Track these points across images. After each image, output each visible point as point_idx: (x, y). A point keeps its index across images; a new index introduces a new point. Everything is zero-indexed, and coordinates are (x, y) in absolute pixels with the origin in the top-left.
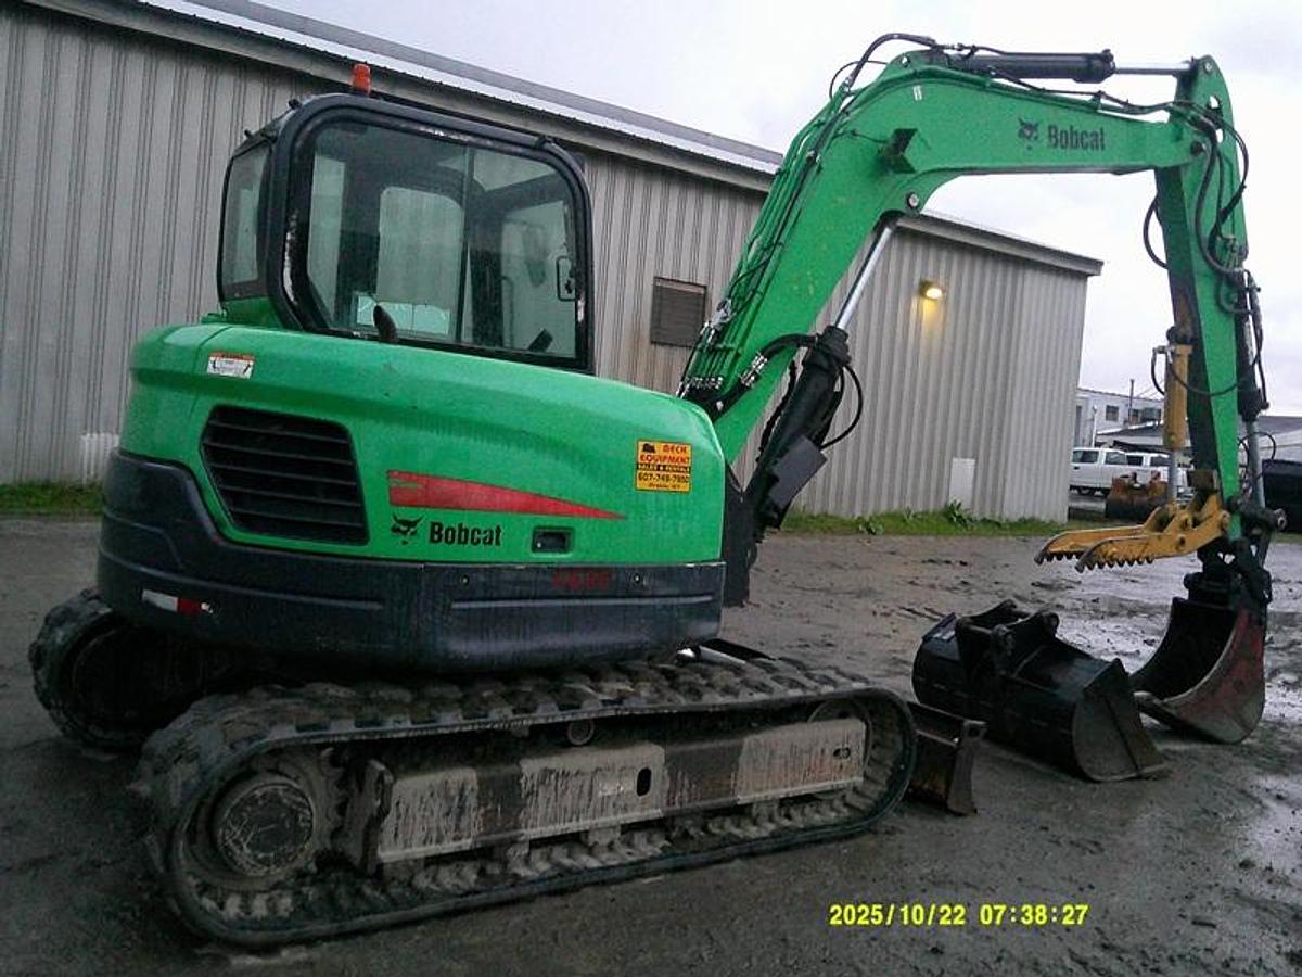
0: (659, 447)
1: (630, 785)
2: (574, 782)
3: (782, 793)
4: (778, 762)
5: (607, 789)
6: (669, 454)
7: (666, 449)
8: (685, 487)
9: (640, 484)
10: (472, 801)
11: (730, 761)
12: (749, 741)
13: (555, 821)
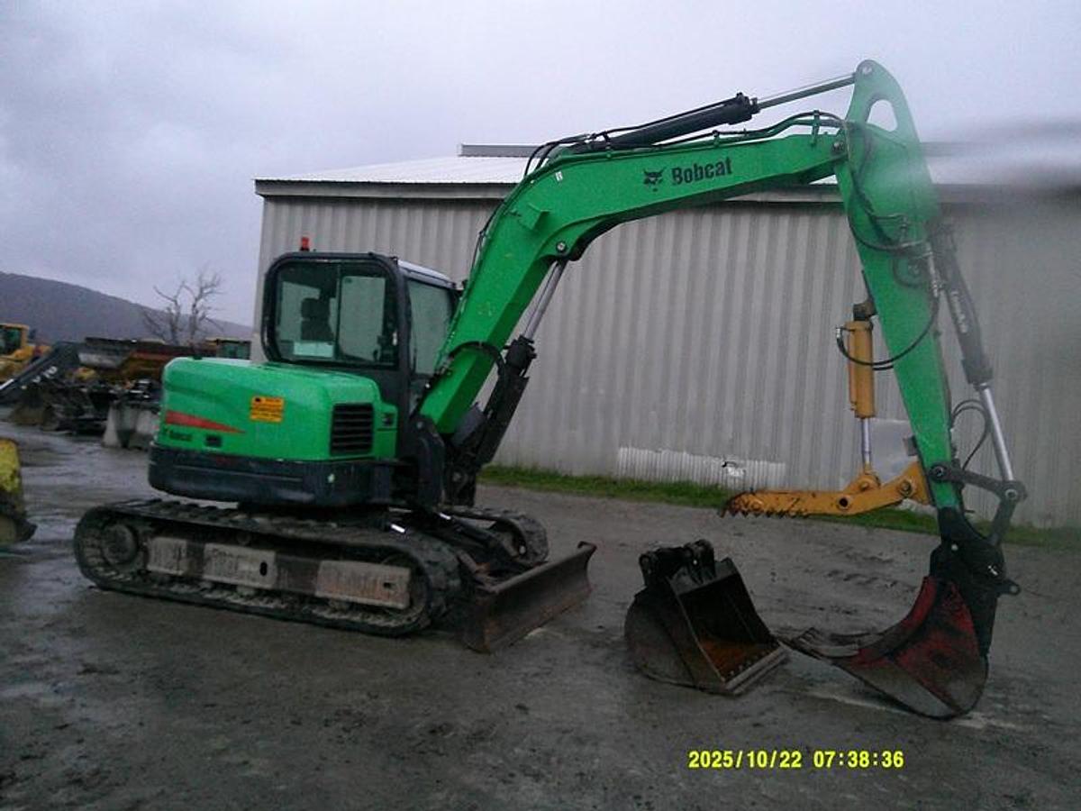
0: (263, 400)
1: (256, 569)
2: (229, 560)
3: (351, 599)
4: (343, 579)
5: (244, 567)
6: (269, 403)
7: (267, 400)
8: (278, 420)
9: (254, 417)
10: (183, 555)
11: (313, 571)
12: (324, 563)
13: (219, 574)
